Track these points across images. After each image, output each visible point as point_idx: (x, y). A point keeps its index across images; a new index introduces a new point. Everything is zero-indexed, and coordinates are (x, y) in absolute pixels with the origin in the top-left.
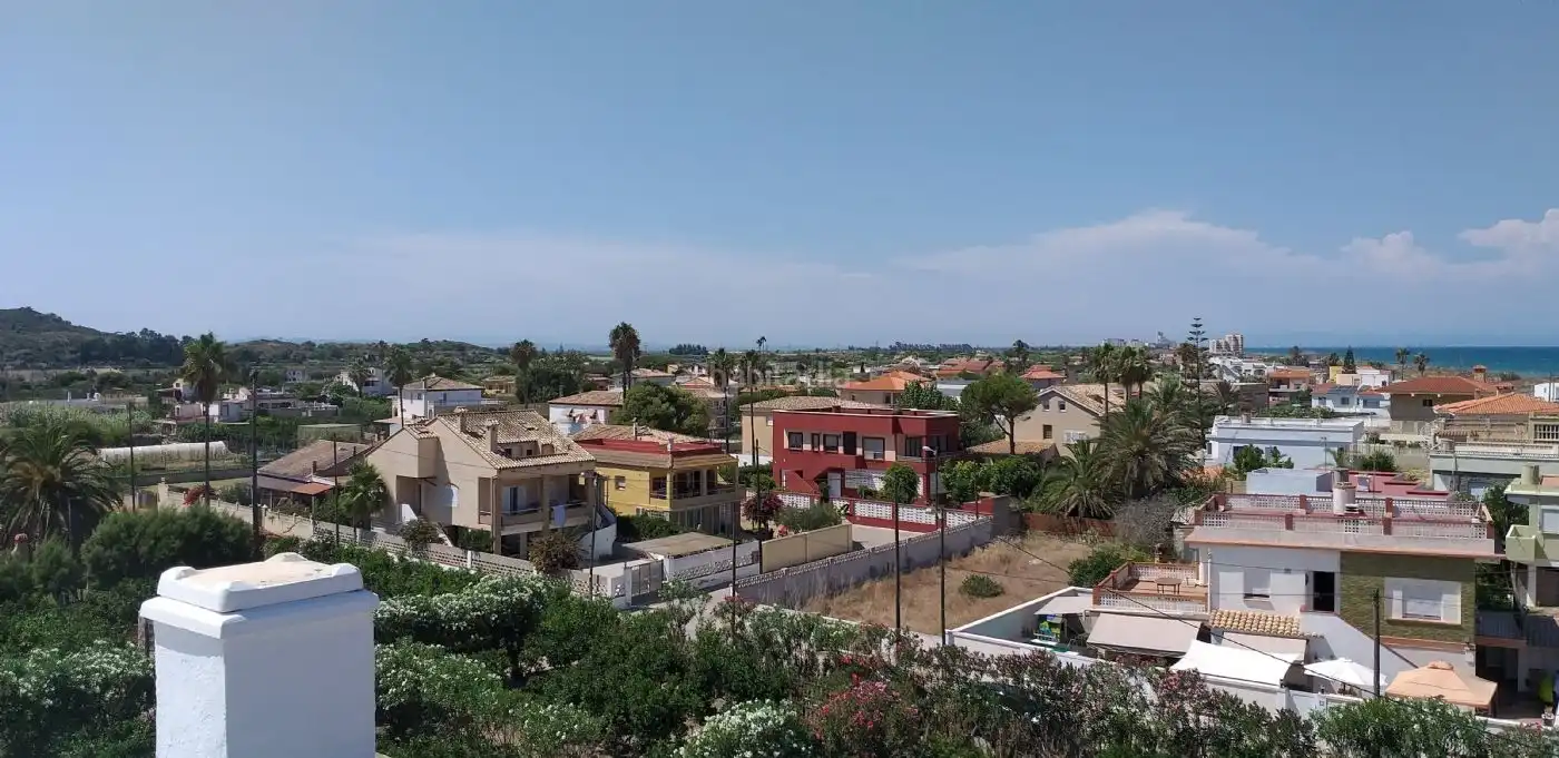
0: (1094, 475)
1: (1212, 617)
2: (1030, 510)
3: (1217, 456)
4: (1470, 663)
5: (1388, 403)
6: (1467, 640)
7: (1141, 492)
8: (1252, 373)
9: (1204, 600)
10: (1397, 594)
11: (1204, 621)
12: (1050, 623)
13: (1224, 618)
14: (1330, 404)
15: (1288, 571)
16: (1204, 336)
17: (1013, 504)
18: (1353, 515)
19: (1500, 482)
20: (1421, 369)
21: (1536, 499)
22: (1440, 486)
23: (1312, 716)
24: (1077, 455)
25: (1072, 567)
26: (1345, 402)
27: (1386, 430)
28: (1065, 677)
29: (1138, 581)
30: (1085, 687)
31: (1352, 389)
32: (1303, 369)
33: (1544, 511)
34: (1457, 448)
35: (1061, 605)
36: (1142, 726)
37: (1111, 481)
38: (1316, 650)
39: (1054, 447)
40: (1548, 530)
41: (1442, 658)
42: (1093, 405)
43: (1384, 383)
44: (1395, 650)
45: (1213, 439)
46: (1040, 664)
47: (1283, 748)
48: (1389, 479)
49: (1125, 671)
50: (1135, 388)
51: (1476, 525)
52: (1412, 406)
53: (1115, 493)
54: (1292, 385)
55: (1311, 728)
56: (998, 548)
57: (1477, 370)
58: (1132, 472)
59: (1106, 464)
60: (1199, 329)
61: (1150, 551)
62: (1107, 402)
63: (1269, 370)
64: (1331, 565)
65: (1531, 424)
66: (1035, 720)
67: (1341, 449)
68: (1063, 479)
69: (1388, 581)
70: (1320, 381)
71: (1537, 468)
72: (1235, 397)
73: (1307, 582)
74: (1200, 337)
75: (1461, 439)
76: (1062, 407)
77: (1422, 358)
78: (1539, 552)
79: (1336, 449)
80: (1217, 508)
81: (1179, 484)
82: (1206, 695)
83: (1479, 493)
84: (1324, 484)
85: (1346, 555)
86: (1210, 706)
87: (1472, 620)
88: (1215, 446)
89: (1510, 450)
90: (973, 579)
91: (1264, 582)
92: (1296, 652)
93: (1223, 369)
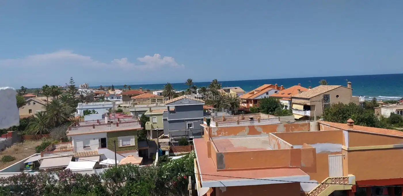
0: (44, 122)
1: (75, 154)
2: (24, 134)
3: (79, 113)
4: (137, 154)
5: (122, 98)
6: (136, 149)
7: (58, 124)
8: (90, 93)
9: (73, 150)
10: (121, 141)
11: (73, 156)
12: (29, 165)
13: (79, 154)
14: (109, 99)
15: (94, 139)
16: (74, 82)
17: (19, 133)
18: (110, 123)
19: (144, 113)
20: (129, 89)
21: (152, 115)
22: (132, 114)
23: (100, 174)
24: (38, 116)
25: (37, 148)
26: (112, 98)
27: (122, 104)
28: (31, 179)
29: (55, 149)
30: (37, 180)
31: (114, 95)
32: (103, 91)
33: (153, 118)
34: (135, 106)
35: (32, 159)
36: (55, 188)
37: (49, 123)
38: (102, 158)
39: (33, 116)
40: (154, 122)
41: (130, 154)
42: (44, 103)
43: (121, 93)
44: (121, 154)
45: (78, 109)
46: (23, 177)
47: (93, 184)
48: (119, 114)
49: (49, 173)
50: (56, 97)
51: (137, 122)
52: (126, 98)
53: (50, 126)
54: (100, 95)
55: (100, 177)
56: (14, 147)
57: (140, 89)
58: (55, 119)
59: (47, 118)
60: (72, 80)
61: (59, 140)
62: (48, 101)
63: (94, 91)
64: (105, 136)
65: (150, 99)
66: (22, 193)
67: (110, 109)
68: (34, 124)
69: (118, 138)
70: (107, 93)
71: (151, 108)
72: (85, 99)
73: (99, 141)
74: (73, 82)
75: (136, 104)
76: (35, 104)
77: (130, 87)
78: (152, 127)
79: (109, 109)
80: (75, 126)
81: (68, 121)
82: (72, 175)
83: (140, 115)
84: (103, 117)
85: (109, 133)
86: (74, 177)
87: (137, 144)
88: (78, 110)
89: (146, 105)
90: (5, 157)
91: (89, 143)
92: (97, 159)
93: (82, 92)
